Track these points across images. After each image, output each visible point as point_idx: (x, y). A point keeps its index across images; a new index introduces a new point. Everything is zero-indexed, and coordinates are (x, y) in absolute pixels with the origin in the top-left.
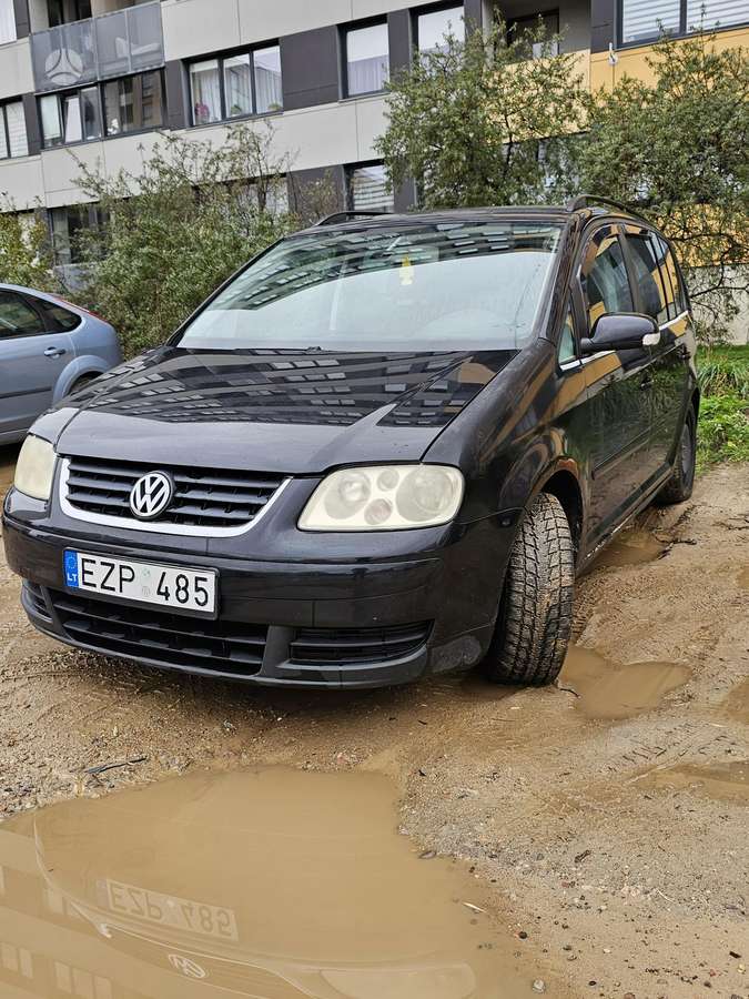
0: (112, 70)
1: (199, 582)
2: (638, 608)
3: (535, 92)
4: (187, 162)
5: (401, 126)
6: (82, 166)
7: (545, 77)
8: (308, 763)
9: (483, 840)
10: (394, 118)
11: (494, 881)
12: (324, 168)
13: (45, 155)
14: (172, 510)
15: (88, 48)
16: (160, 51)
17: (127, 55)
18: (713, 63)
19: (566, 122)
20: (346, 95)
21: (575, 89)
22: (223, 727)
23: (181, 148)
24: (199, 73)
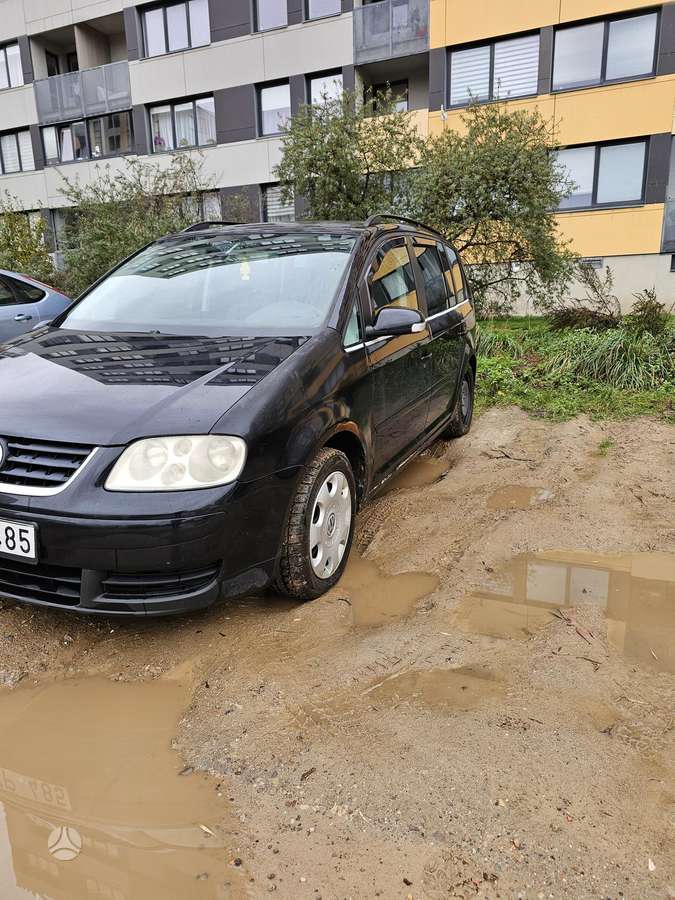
0: (93, 110)
1: (23, 533)
2: (413, 525)
3: (384, 137)
4: (142, 179)
5: (291, 157)
6: (66, 179)
7: (391, 126)
8: (121, 674)
9: (234, 756)
10: (286, 151)
11: (232, 800)
12: (242, 187)
13: (47, 169)
14: (4, 472)
15: (77, 93)
16: (129, 97)
17: (105, 99)
18: (505, 120)
19: (405, 159)
20: (261, 134)
21: (412, 136)
22: (62, 641)
23: (138, 168)
24: (157, 114)
